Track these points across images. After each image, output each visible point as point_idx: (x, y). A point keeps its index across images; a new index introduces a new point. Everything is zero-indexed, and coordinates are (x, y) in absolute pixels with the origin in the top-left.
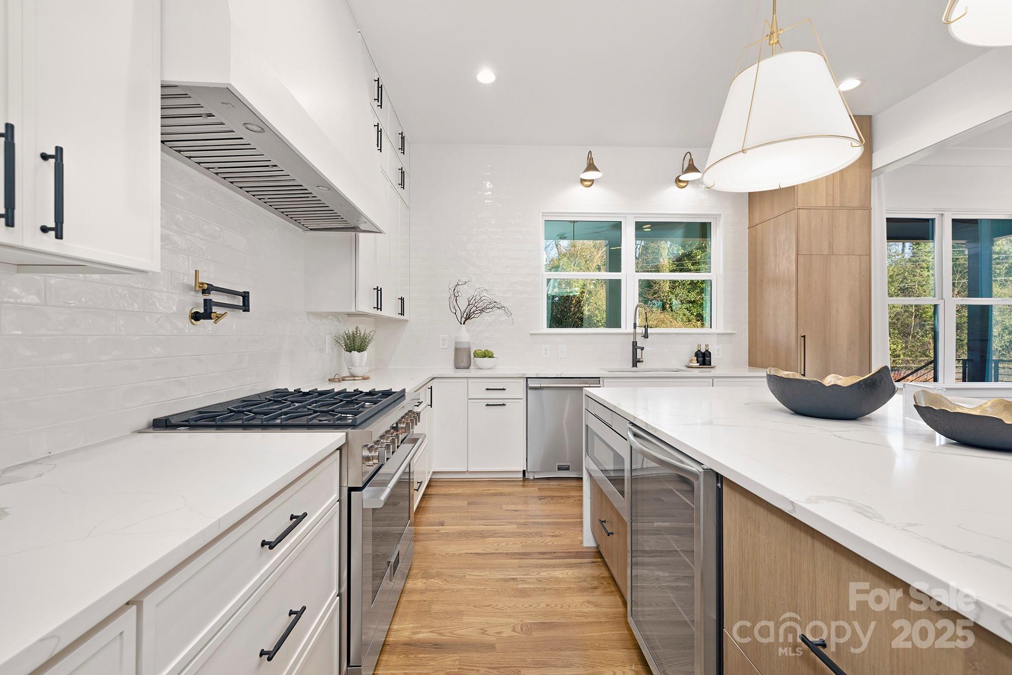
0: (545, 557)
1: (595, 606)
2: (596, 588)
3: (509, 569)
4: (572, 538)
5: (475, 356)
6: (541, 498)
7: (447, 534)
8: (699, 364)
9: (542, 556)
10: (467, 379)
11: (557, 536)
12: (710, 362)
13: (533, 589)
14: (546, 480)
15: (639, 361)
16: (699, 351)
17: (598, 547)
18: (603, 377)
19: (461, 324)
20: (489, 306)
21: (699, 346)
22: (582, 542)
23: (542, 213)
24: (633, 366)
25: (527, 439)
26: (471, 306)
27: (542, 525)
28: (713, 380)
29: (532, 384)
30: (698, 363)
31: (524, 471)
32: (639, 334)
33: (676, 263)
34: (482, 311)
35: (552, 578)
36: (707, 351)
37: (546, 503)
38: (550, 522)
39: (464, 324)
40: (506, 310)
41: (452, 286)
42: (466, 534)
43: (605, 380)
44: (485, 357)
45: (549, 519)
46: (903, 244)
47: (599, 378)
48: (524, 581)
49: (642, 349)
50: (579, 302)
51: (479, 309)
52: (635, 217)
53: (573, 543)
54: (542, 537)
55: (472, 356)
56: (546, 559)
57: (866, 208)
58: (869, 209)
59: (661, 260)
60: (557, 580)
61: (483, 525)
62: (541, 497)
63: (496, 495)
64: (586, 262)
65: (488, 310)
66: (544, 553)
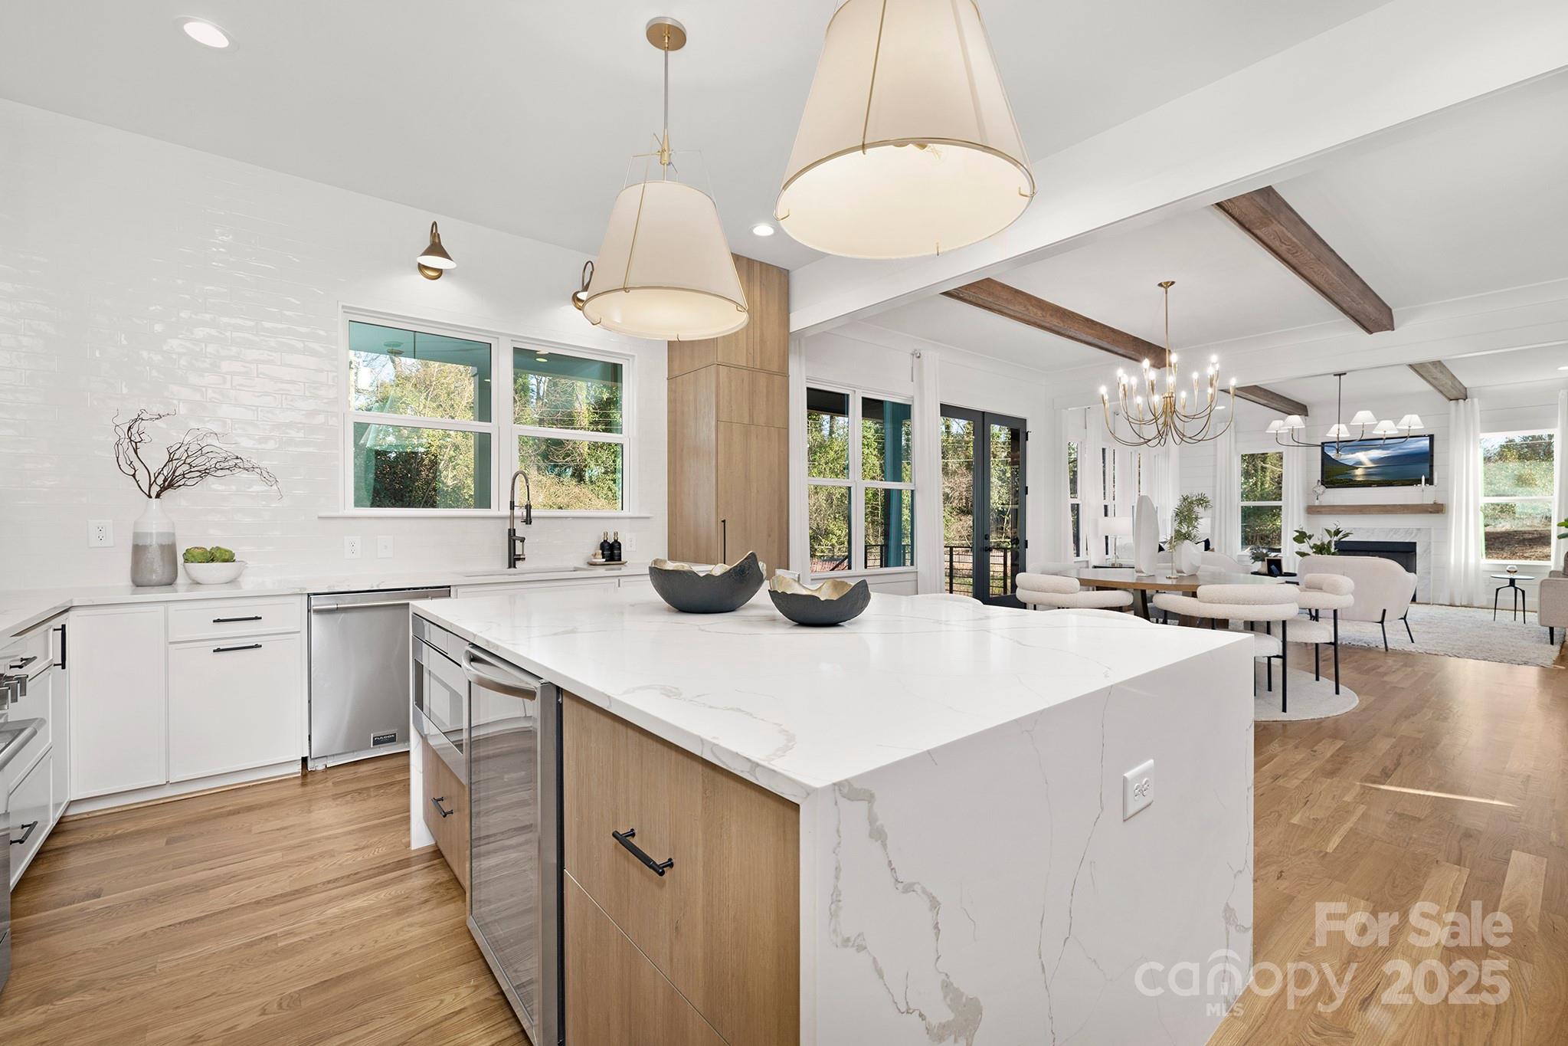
0: (338, 885)
1: (421, 926)
2: (426, 901)
3: (261, 925)
4: (392, 843)
5: (186, 561)
6: (336, 797)
7: (109, 909)
8: (604, 560)
9: (331, 886)
10: (165, 604)
11: (363, 848)
12: (620, 556)
13: (310, 940)
14: (351, 766)
15: (519, 559)
16: (605, 541)
17: (436, 843)
18: (455, 586)
19: (150, 497)
20: (223, 465)
21: (606, 534)
22: (408, 845)
23: (343, 307)
24: (510, 567)
25: (310, 702)
26: (175, 462)
27: (336, 838)
28: (619, 580)
29: (317, 603)
30: (603, 558)
31: (304, 760)
32: (518, 518)
33: (598, 411)
34: (205, 473)
35: (347, 912)
36: (616, 541)
37: (347, 803)
38: (353, 830)
39: (158, 496)
40: (264, 473)
41: (124, 421)
42: (159, 896)
43: (460, 590)
44: (213, 560)
45: (353, 825)
46: (832, 418)
47: (449, 587)
48: (292, 933)
49: (523, 540)
50: (434, 463)
51: (196, 469)
52: (512, 340)
53: (395, 849)
54: (334, 856)
55: (180, 560)
56: (338, 888)
57: (785, 374)
58: (787, 376)
59: (577, 405)
60: (357, 912)
61: (204, 870)
62: (336, 794)
63: (239, 813)
64: (449, 395)
65: (220, 473)
66: (336, 880)
